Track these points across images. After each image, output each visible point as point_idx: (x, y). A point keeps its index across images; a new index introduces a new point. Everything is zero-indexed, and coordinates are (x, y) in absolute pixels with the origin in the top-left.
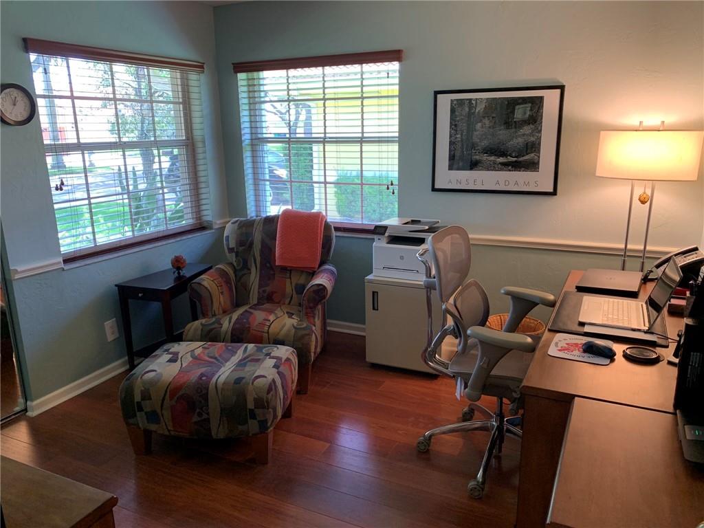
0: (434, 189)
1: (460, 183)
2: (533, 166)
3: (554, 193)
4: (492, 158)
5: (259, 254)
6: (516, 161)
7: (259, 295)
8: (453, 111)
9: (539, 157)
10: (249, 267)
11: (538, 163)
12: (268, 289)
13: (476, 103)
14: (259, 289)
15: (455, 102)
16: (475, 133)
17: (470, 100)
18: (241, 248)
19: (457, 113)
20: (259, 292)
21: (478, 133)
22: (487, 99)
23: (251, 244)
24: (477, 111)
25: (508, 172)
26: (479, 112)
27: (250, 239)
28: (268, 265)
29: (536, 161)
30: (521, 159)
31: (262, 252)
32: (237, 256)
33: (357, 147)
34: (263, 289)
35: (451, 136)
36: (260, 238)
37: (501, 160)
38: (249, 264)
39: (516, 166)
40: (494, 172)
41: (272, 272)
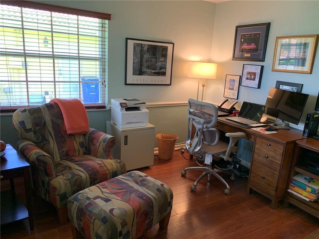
0: (126, 84)
1: (138, 81)
2: (164, 74)
3: (170, 85)
4: (150, 70)
5: (52, 129)
6: (158, 72)
7: (60, 155)
8: (134, 48)
9: (166, 70)
10: (48, 139)
11: (166, 73)
12: (65, 149)
13: (144, 46)
14: (59, 150)
15: (135, 44)
16: (144, 59)
17: (142, 44)
18: (37, 128)
19: (136, 49)
20: (59, 153)
21: (145, 59)
22: (148, 45)
23: (45, 124)
24: (144, 49)
25: (156, 76)
26: (145, 50)
27: (43, 121)
28: (60, 135)
29: (165, 72)
30: (160, 71)
31: (54, 128)
32: (35, 134)
33: (77, 62)
34: (61, 151)
35: (134, 60)
36: (50, 119)
37: (153, 71)
38: (46, 137)
39: (158, 74)
40: (151, 76)
41: (63, 139)
